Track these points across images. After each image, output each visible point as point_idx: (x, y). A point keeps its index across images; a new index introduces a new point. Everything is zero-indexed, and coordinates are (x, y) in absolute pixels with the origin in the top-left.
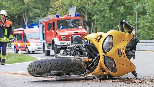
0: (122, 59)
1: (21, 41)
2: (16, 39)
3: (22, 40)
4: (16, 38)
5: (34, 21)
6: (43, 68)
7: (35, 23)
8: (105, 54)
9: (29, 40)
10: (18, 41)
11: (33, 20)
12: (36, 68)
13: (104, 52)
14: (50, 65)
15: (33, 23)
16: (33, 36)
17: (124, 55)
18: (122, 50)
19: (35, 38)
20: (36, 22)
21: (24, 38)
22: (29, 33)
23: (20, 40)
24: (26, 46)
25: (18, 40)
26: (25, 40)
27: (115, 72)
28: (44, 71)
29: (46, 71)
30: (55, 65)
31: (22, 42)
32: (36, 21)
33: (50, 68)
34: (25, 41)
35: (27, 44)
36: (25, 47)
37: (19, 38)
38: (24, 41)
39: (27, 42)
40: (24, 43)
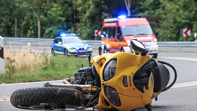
0: (127, 89)
1: (114, 39)
2: (107, 36)
3: (115, 37)
4: (106, 33)
5: (142, 3)
6: (23, 100)
7: (144, 8)
8: (105, 83)
9: (125, 38)
10: (110, 38)
11: (140, 3)
12: (16, 99)
13: (105, 81)
14: (32, 96)
15: (141, 7)
16: (133, 30)
17: (130, 84)
18: (128, 78)
19: (135, 34)
20: (145, 6)
21: (118, 34)
22: (126, 26)
23: (112, 37)
24: (121, 46)
25: (109, 36)
26: (120, 37)
27: (119, 106)
28: (25, 103)
29: (27, 103)
30: (38, 96)
31: (115, 41)
32: (146, 4)
33: (31, 100)
34: (120, 40)
35: (122, 43)
36: (120, 48)
37: (111, 33)
38: (118, 38)
39: (123, 41)
40: (118, 42)
